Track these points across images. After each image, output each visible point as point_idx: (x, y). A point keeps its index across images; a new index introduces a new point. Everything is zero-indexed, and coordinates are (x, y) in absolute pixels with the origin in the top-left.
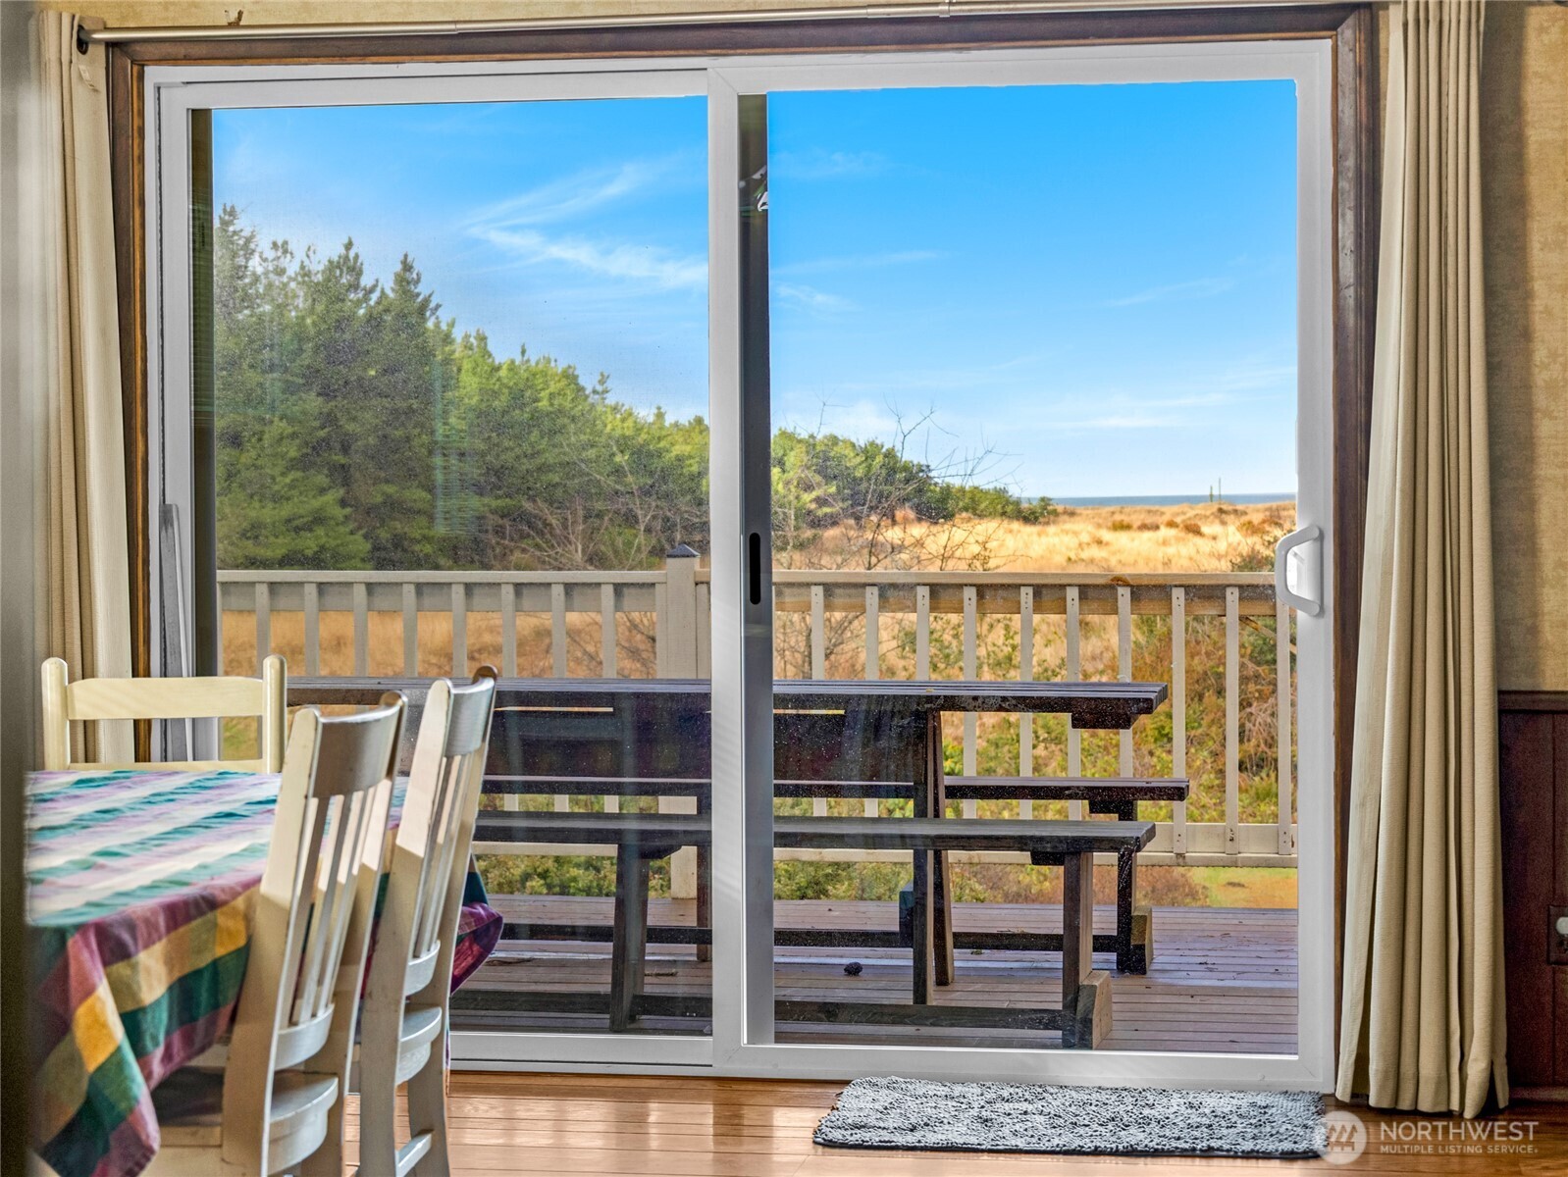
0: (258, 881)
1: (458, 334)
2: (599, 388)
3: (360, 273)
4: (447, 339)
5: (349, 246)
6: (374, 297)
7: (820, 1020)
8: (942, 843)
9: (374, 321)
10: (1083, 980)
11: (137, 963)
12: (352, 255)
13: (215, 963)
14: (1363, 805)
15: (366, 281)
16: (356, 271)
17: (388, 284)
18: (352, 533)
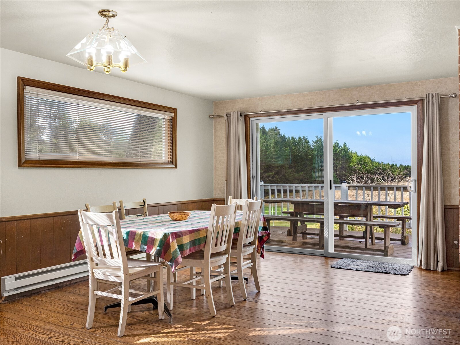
0: (208, 227)
1: (353, 152)
2: (373, 159)
3: (339, 144)
4: (351, 153)
5: (337, 141)
6: (340, 147)
7: (349, 249)
8: (371, 225)
9: (341, 151)
10: (387, 245)
11: (183, 238)
12: (337, 142)
13: (200, 238)
14: (421, 222)
15: (339, 145)
16: (338, 144)
17: (342, 145)
18: (337, 178)
